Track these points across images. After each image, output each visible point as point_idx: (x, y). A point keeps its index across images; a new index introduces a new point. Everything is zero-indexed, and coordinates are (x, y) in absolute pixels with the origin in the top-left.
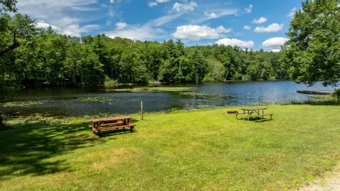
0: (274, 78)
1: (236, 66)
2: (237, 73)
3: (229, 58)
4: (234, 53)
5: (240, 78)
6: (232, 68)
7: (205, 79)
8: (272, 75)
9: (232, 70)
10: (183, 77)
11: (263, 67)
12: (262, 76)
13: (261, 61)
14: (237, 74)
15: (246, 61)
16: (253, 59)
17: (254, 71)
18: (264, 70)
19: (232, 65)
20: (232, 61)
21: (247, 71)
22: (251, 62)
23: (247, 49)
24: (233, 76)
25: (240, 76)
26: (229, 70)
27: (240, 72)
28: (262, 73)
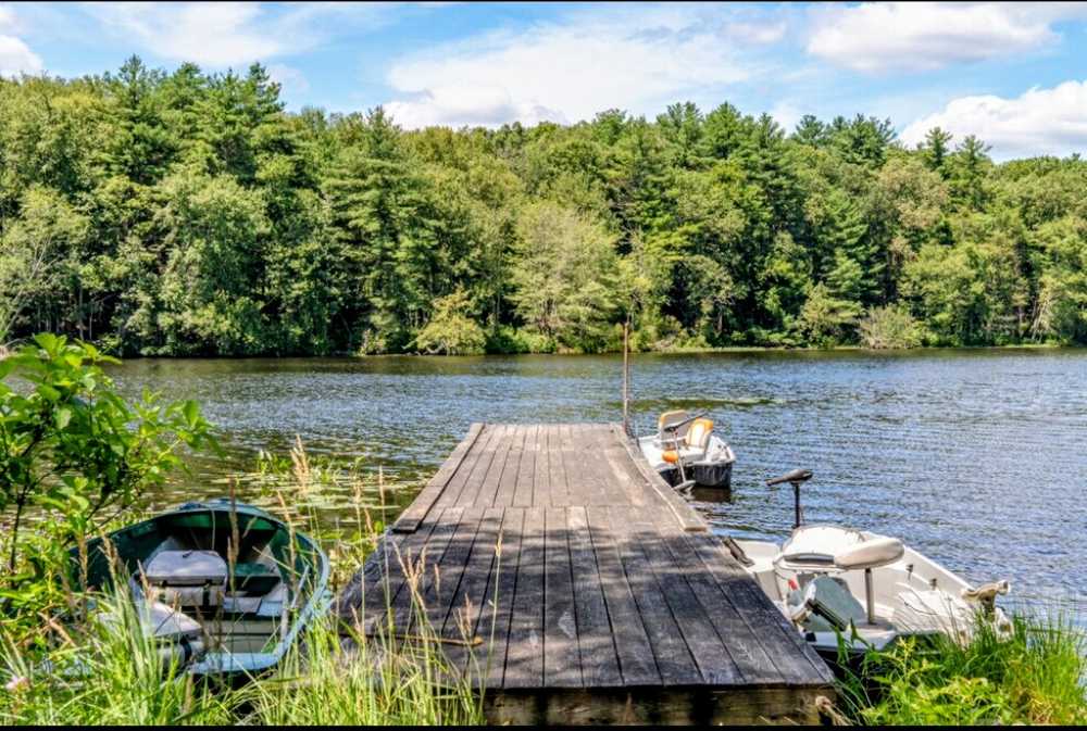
1: (818, 246)
2: (819, 294)
5: (849, 333)
6: (781, 267)
7: (432, 330)
9: (780, 281)
10: (189, 318)
11: (1057, 258)
12: (1044, 319)
13: (1052, 214)
14: (818, 305)
15: (921, 215)
16: (982, 200)
17: (965, 283)
18: (1050, 280)
19: (785, 242)
21: (905, 288)
22: (954, 221)
23: (938, 140)
24: (787, 318)
25: (846, 316)
26: (741, 275)
27: (852, 289)
28: (1045, 296)
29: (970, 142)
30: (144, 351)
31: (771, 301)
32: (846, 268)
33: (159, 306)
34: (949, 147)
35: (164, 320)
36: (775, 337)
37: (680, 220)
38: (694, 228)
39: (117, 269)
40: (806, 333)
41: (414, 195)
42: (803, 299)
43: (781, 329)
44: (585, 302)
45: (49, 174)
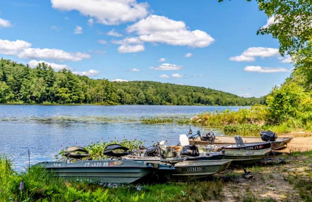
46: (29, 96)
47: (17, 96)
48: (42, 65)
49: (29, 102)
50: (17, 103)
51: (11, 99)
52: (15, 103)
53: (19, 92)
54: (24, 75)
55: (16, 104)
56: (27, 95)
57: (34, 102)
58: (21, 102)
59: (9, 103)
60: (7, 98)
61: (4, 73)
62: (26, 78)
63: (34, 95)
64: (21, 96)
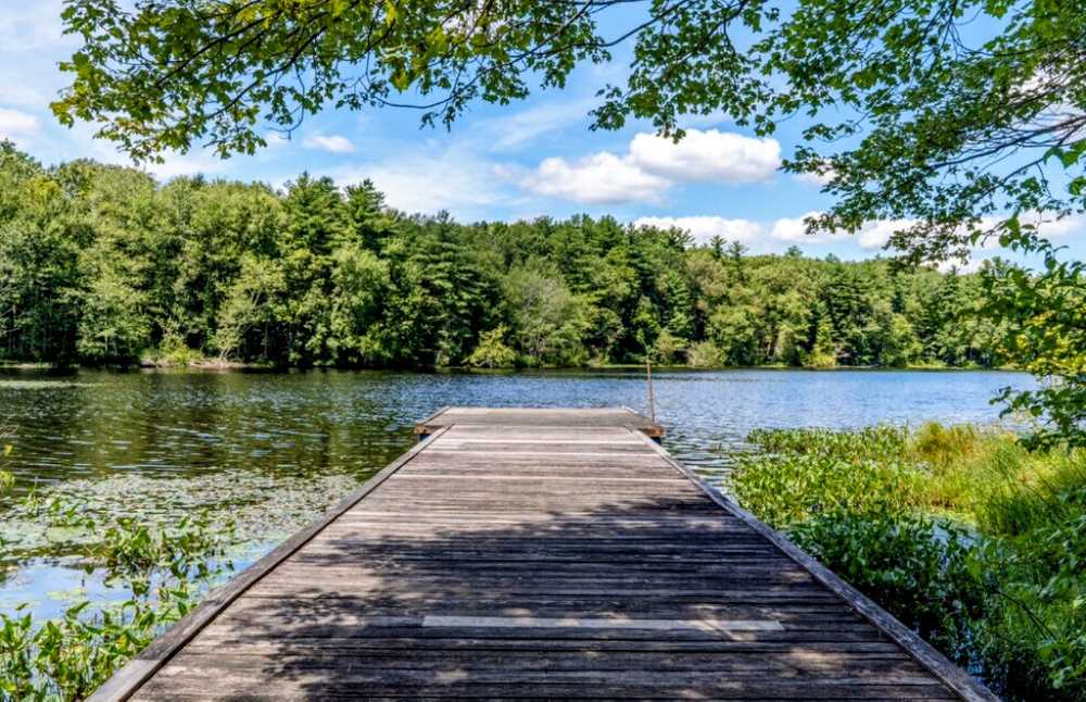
0: (831, 359)
1: (664, 305)
2: (664, 334)
3: (631, 272)
4: (653, 255)
5: (680, 357)
6: (645, 316)
7: (479, 352)
8: (826, 351)
9: (644, 325)
10: (349, 342)
11: (784, 315)
12: (779, 351)
13: (779, 289)
14: (666, 341)
15: (713, 288)
16: (744, 280)
17: (741, 329)
18: (785, 328)
19: (645, 302)
20: (647, 287)
21: (709, 330)
22: (732, 292)
23: (718, 242)
24: (647, 347)
25: (679, 346)
26: (626, 321)
27: (682, 331)
28: (781, 337)
29: (736, 244)
30: (316, 363)
31: (640, 336)
32: (681, 318)
33: (329, 334)
34: (724, 248)
35: (332, 343)
36: (642, 359)
37: (594, 288)
38: (604, 292)
39: (302, 309)
40: (658, 357)
41: (470, 267)
42: (656, 336)
43: (644, 354)
44: (561, 336)
45: (255, 245)
46: (961, 349)
47: (929, 350)
48: (993, 264)
49: (961, 365)
50: (929, 366)
51: (913, 357)
52: (924, 366)
53: (934, 339)
54: (946, 294)
55: (926, 370)
56: (956, 345)
57: (972, 364)
58: (940, 365)
59: (910, 365)
60: (906, 353)
61: (898, 294)
62: (951, 301)
63: (975, 345)
64: (939, 348)
